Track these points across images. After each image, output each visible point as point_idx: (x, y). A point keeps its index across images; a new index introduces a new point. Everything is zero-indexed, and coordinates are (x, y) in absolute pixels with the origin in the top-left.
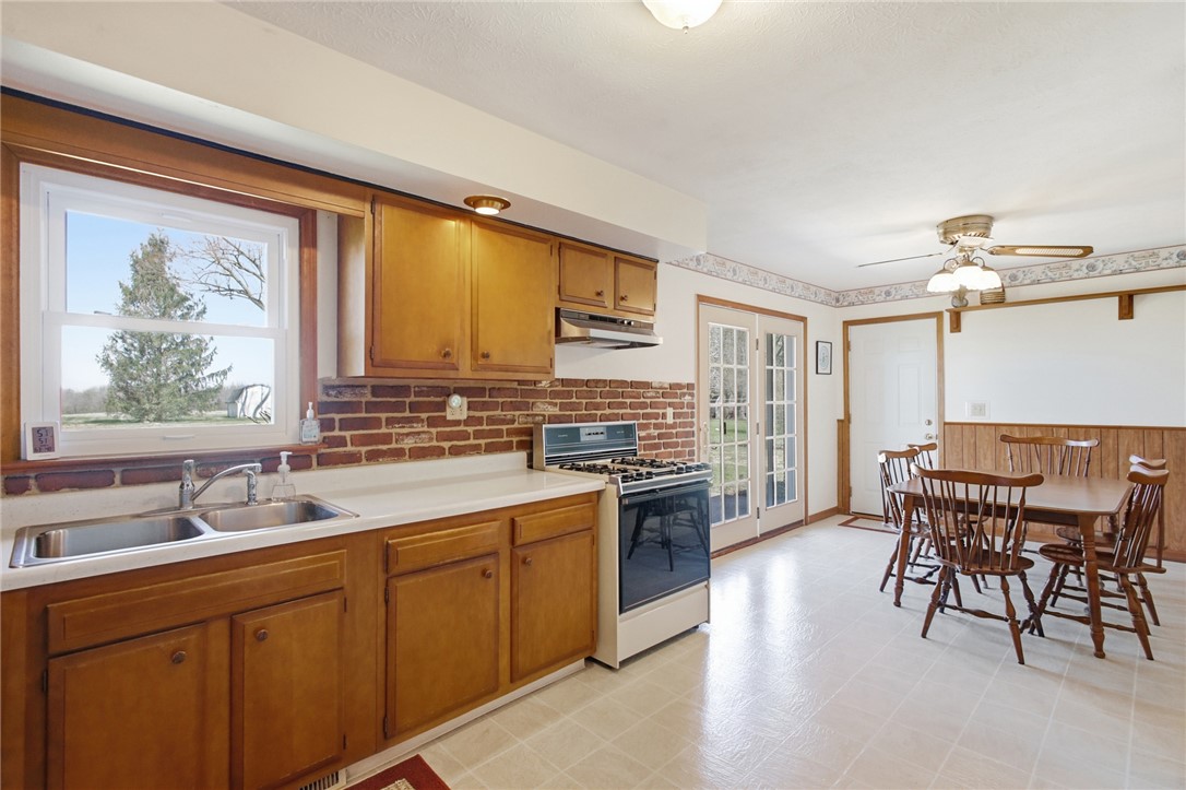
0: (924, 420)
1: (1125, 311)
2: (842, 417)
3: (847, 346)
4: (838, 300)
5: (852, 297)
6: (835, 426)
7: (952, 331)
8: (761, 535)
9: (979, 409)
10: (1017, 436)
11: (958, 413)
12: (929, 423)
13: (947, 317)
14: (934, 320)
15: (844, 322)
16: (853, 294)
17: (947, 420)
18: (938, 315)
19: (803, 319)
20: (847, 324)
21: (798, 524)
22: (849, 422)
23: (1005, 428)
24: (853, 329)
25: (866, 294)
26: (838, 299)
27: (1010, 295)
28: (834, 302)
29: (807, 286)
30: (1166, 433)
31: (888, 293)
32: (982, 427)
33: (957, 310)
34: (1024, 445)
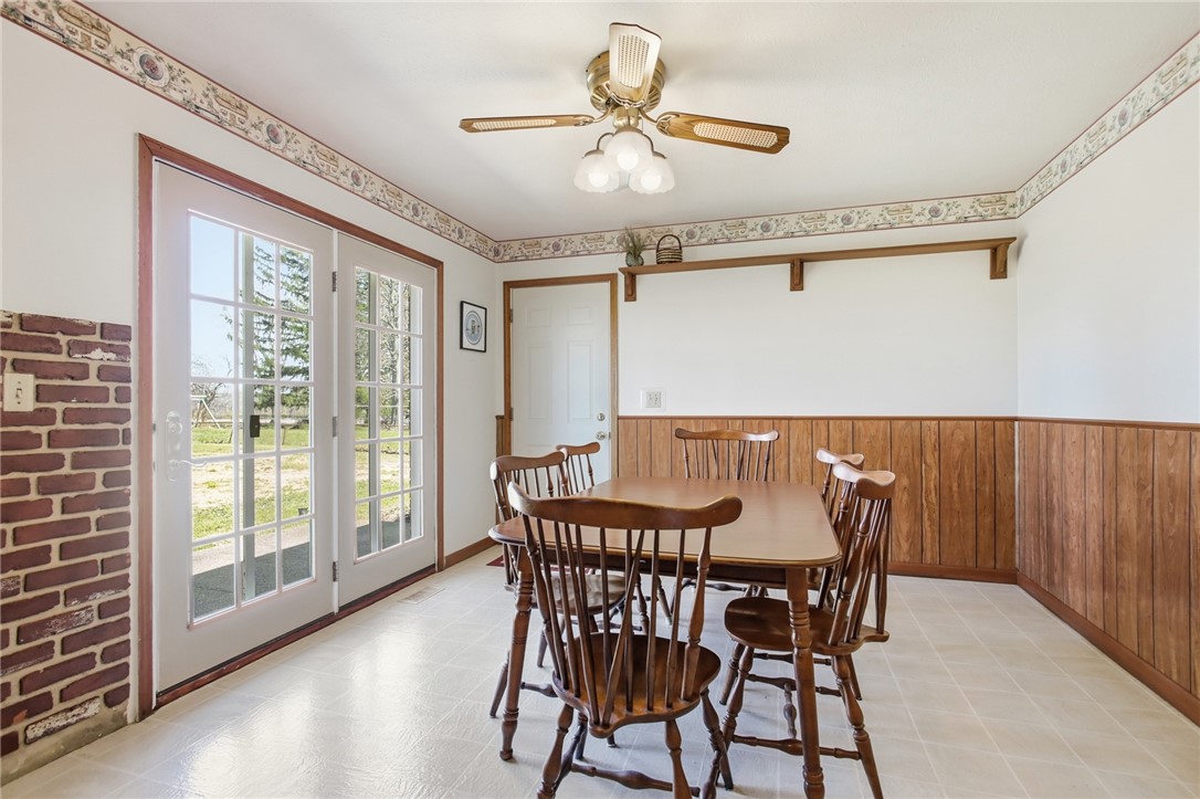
0: (596, 414)
1: (797, 281)
2: (502, 413)
3: (508, 316)
4: (497, 253)
5: (515, 249)
6: (494, 423)
7: (626, 300)
8: (341, 609)
9: (655, 399)
10: (693, 430)
11: (634, 406)
12: (602, 418)
13: (621, 279)
14: (606, 286)
15: (505, 283)
16: (516, 245)
17: (620, 414)
18: (612, 278)
19: (438, 264)
20: (509, 286)
21: (427, 572)
22: (511, 418)
23: (680, 421)
24: (515, 292)
25: (531, 246)
26: (495, 249)
27: (688, 255)
28: (491, 254)
29: (446, 217)
30: (831, 422)
31: (557, 247)
32: (657, 421)
33: (632, 270)
34: (700, 442)
